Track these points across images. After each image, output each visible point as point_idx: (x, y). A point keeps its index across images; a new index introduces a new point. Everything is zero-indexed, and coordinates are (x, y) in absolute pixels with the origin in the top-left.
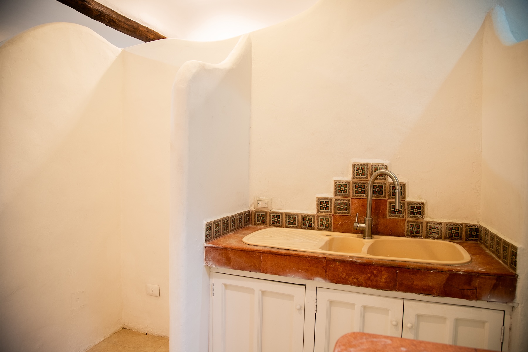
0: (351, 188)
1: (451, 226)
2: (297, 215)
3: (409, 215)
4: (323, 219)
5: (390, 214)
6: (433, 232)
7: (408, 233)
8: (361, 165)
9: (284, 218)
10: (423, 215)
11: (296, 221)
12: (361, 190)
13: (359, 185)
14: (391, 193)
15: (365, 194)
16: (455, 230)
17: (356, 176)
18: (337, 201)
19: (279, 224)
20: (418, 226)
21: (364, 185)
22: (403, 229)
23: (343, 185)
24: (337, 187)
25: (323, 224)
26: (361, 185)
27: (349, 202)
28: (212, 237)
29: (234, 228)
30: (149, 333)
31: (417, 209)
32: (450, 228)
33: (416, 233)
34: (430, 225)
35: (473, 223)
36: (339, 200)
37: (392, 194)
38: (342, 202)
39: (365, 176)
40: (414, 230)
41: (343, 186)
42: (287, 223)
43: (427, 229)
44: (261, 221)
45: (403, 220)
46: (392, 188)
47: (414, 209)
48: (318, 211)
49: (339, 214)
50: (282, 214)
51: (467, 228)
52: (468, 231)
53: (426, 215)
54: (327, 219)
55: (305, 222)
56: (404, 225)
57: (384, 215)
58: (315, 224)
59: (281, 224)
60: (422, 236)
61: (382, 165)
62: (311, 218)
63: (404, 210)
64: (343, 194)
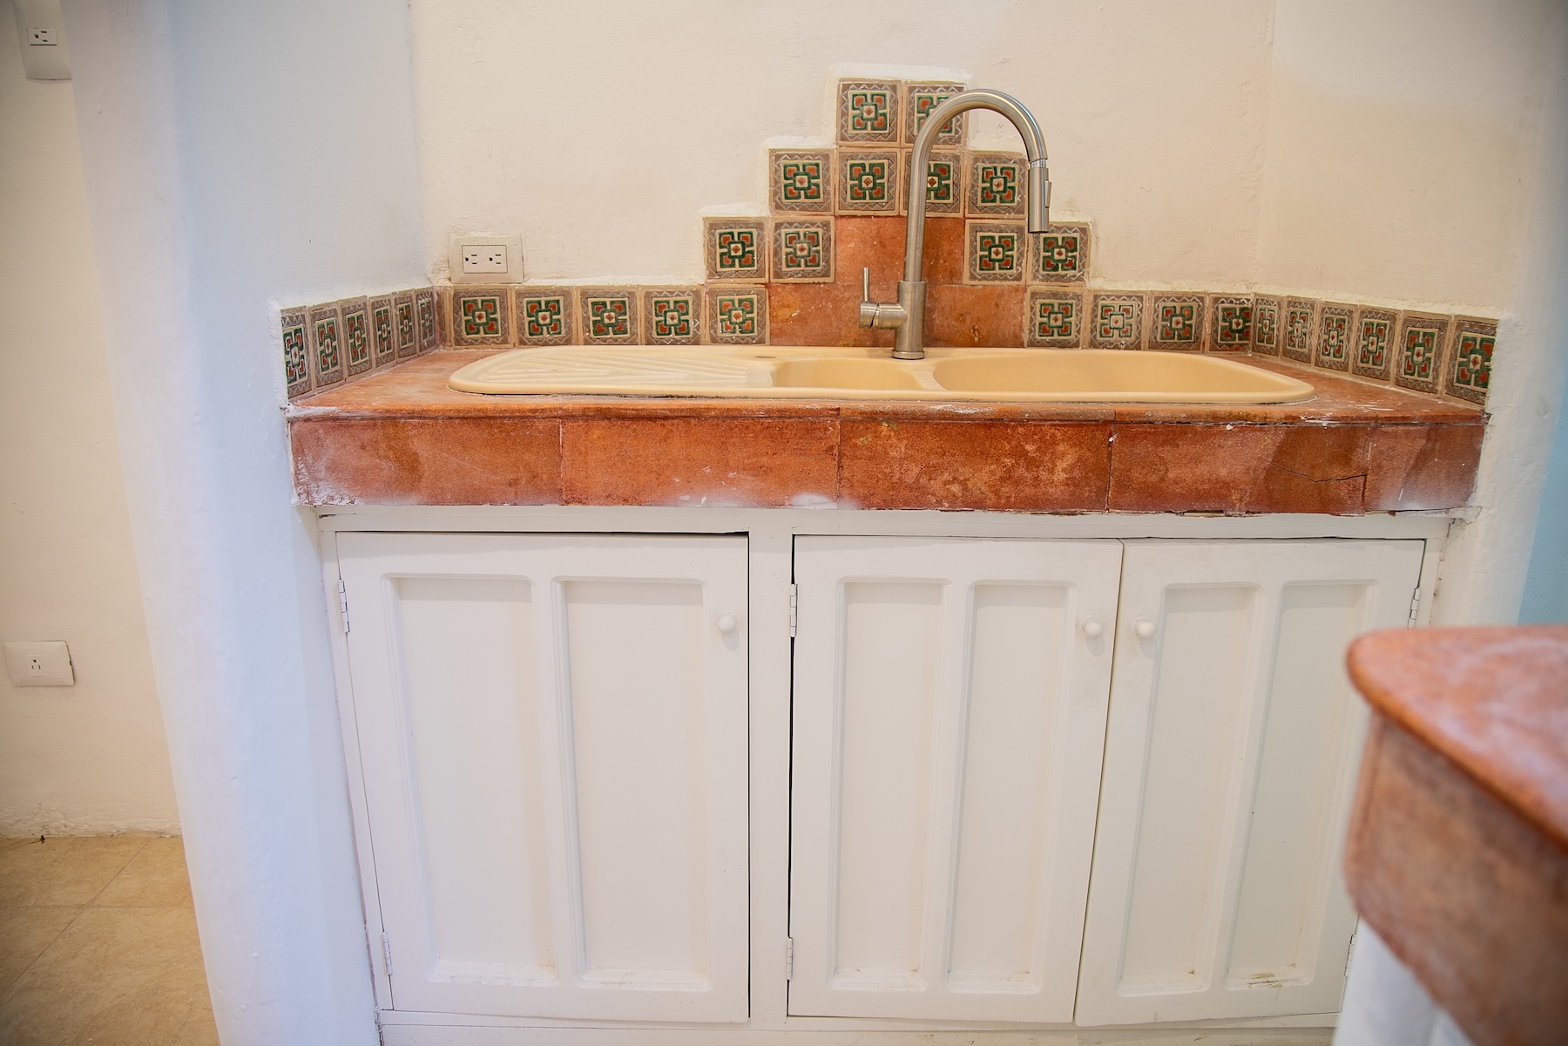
0: (835, 178)
1: (1169, 304)
2: (629, 293)
3: (1037, 271)
4: (733, 301)
5: (974, 270)
6: (1115, 328)
7: (1034, 336)
8: (870, 86)
9: (578, 311)
10: (1084, 267)
11: (627, 317)
12: (871, 185)
13: (863, 166)
14: (979, 193)
15: (885, 200)
16: (1181, 315)
17: (851, 131)
18: (783, 231)
19: (560, 333)
20: (1066, 310)
21: (882, 166)
22: (1016, 322)
23: (804, 166)
24: (783, 176)
25: (734, 320)
26: (872, 166)
27: (828, 230)
28: (313, 379)
29: (386, 352)
30: (53, 832)
31: (1063, 250)
32: (1168, 312)
33: (1059, 335)
34: (1104, 302)
35: (1235, 292)
36: (791, 224)
37: (982, 196)
38: (802, 231)
39: (887, 132)
40: (1052, 323)
41: (804, 170)
42: (588, 327)
43: (1096, 316)
44: (481, 328)
45: (1017, 290)
46: (981, 173)
47: (1053, 249)
48: (713, 273)
49: (791, 280)
50: (566, 293)
51: (1217, 308)
52: (1220, 318)
53: (1091, 269)
54: (746, 300)
55: (662, 318)
56: (1022, 308)
57: (954, 275)
58: (701, 322)
59: (567, 333)
60: (1078, 341)
61: (947, 88)
62: (687, 302)
63: (1021, 254)
64: (806, 200)
